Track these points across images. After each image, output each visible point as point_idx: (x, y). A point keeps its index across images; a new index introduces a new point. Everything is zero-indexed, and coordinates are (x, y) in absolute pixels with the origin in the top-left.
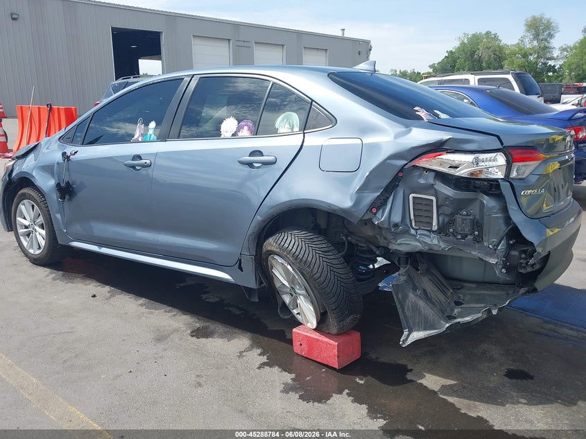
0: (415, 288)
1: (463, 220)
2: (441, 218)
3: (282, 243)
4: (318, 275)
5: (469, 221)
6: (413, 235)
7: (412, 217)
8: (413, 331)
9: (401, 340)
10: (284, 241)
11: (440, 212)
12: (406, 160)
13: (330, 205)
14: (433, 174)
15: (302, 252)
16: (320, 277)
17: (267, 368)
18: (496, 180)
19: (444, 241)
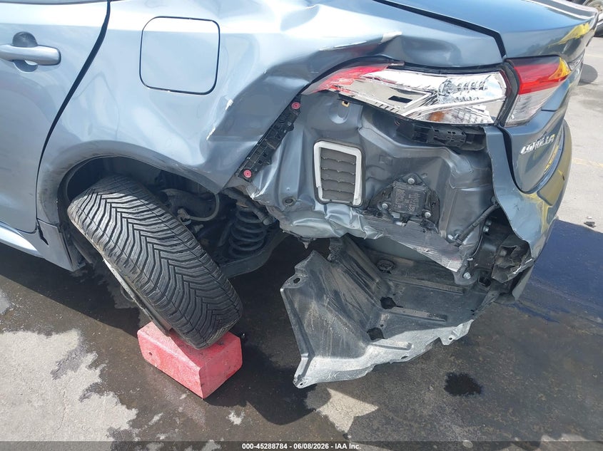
0: (320, 294)
1: (407, 193)
2: (369, 185)
3: (88, 221)
4: (151, 285)
5: (417, 195)
6: (319, 213)
7: (319, 183)
8: (314, 355)
9: (296, 375)
10: (91, 216)
11: (368, 174)
12: (306, 78)
13: (164, 159)
14: (360, 107)
15: (121, 243)
16: (154, 289)
17: (95, 396)
18: (480, 128)
19: (372, 225)
